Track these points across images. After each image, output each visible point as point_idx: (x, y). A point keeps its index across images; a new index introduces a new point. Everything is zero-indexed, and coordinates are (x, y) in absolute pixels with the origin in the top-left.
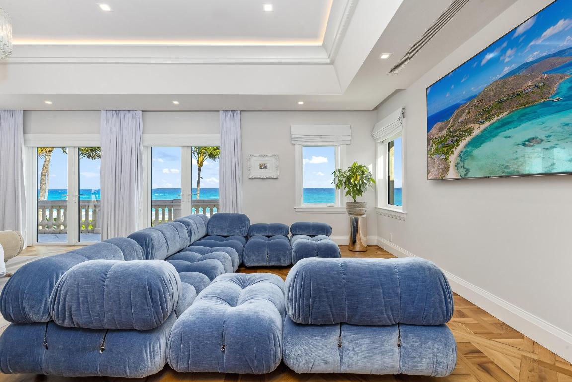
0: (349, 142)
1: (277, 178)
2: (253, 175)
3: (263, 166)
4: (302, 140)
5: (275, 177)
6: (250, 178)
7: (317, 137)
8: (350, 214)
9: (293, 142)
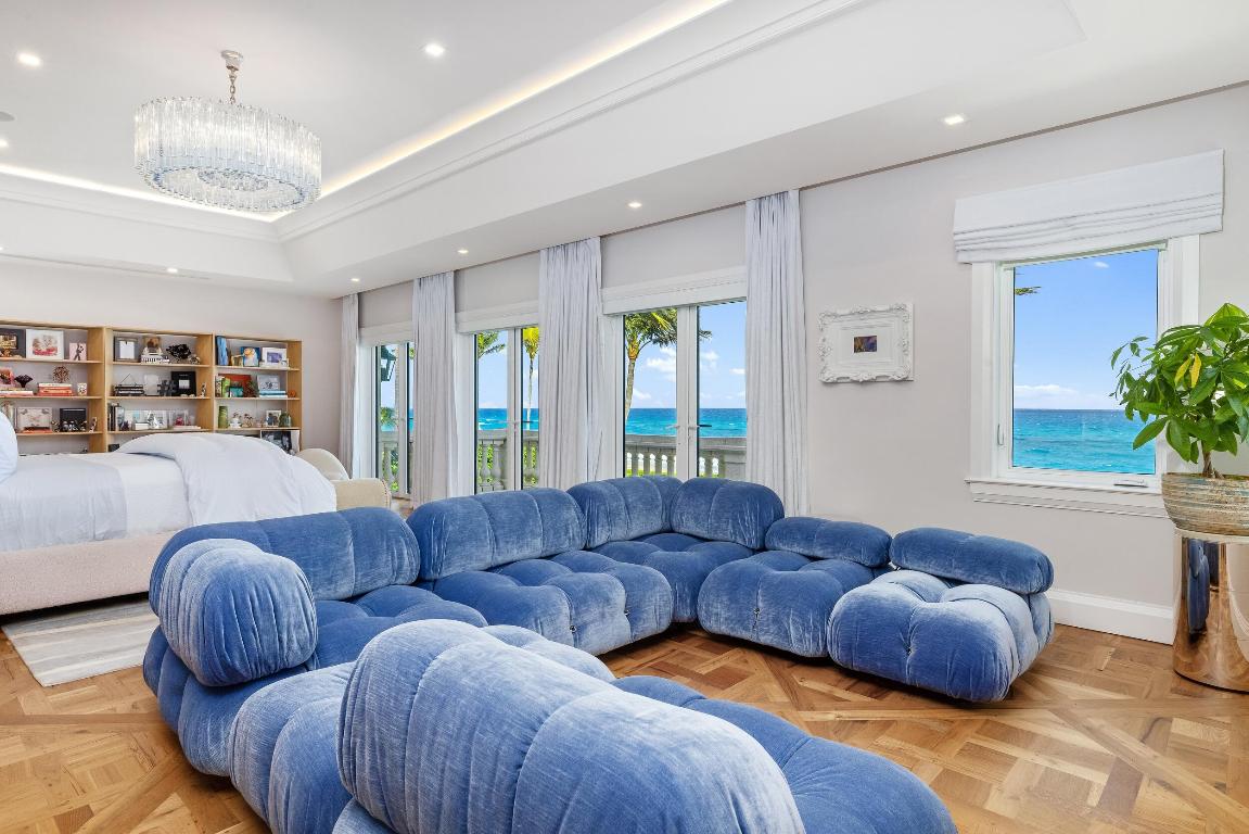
0: (1215, 223)
1: (905, 380)
2: (832, 373)
3: (866, 344)
4: (996, 245)
5: (902, 374)
6: (825, 384)
7: (1061, 223)
8: (1179, 523)
9: (963, 257)
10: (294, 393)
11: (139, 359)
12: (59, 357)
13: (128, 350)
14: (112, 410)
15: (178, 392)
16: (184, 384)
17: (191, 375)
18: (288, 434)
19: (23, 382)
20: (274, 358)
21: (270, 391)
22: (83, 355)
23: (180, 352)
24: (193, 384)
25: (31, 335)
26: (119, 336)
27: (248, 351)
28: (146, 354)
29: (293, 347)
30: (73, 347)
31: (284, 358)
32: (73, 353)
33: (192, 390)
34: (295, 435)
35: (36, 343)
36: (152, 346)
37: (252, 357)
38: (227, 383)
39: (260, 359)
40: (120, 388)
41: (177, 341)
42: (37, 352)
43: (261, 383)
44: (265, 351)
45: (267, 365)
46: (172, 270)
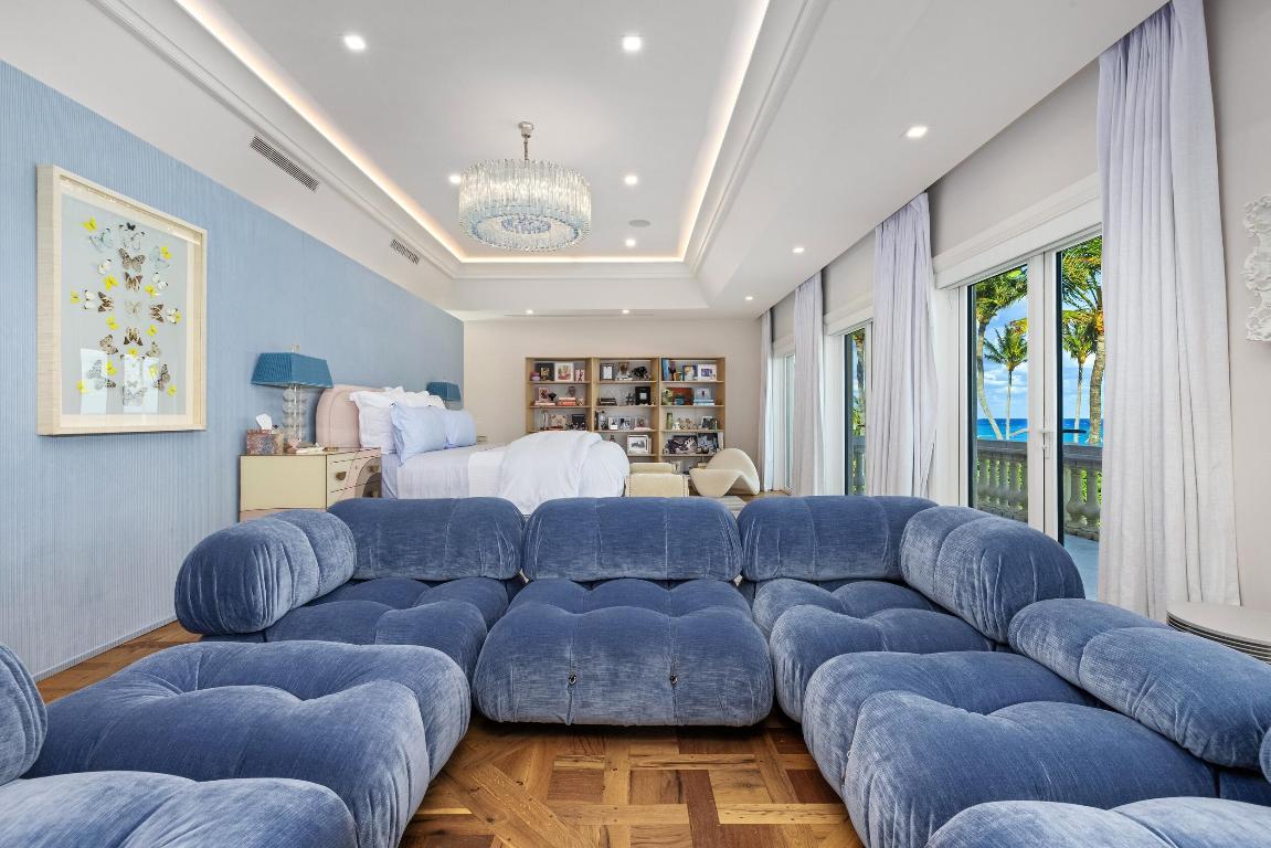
10: (719, 401)
11: (613, 379)
12: (571, 380)
13: (608, 372)
14: (597, 415)
15: (638, 402)
16: (643, 396)
17: (647, 390)
18: (715, 435)
19: (552, 397)
20: (707, 373)
21: (704, 401)
22: (583, 378)
23: (640, 372)
24: (649, 396)
25: (558, 366)
26: (604, 362)
27: (687, 369)
28: (619, 375)
29: (719, 362)
30: (578, 372)
31: (714, 372)
32: (578, 377)
33: (648, 401)
34: (720, 436)
35: (560, 372)
36: (623, 369)
37: (690, 372)
38: (670, 394)
39: (696, 375)
40: (602, 400)
41: (639, 364)
42: (560, 377)
43: (698, 392)
44: (700, 367)
45: (701, 378)
46: (626, 312)
